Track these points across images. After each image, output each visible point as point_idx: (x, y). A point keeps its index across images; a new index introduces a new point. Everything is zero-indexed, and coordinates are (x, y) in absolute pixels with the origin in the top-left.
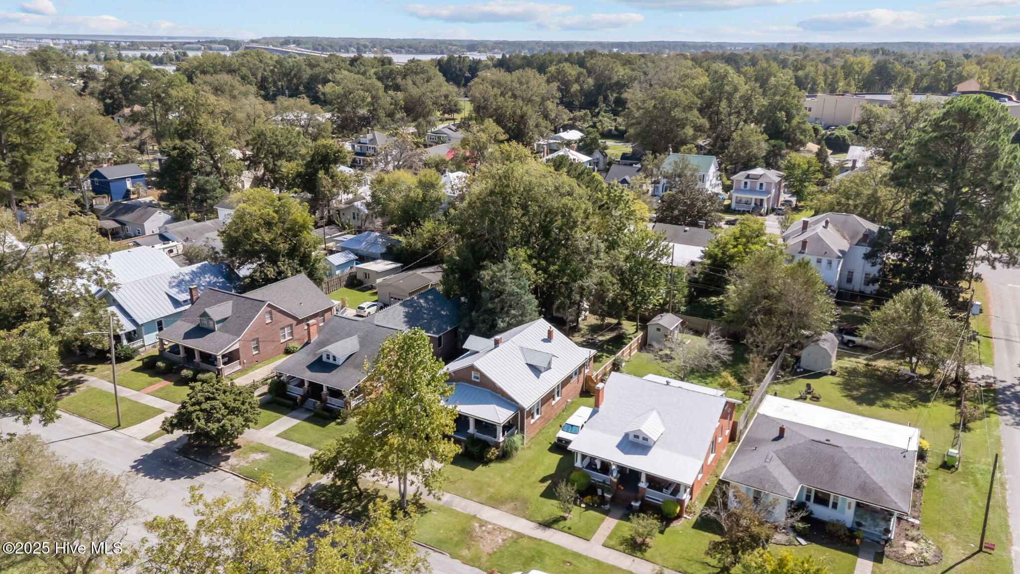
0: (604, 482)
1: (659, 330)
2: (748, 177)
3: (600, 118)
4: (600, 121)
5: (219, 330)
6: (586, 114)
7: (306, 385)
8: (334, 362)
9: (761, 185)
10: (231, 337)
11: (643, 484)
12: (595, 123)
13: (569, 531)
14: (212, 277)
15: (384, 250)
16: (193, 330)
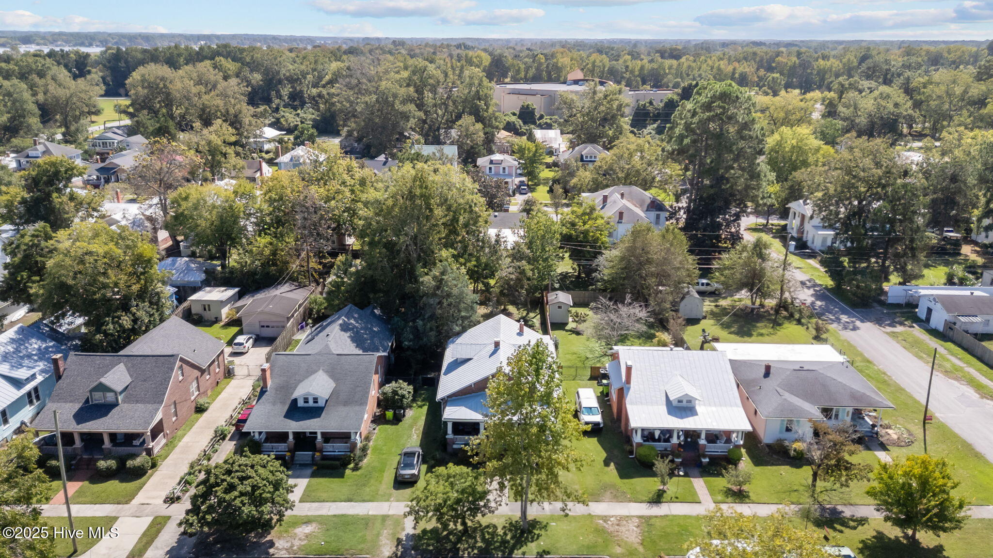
0: (666, 450)
1: (560, 307)
2: (491, 162)
3: (282, 113)
4: (283, 116)
5: (124, 401)
6: (265, 110)
7: (291, 437)
8: (316, 405)
9: (504, 169)
10: (150, 407)
11: (702, 442)
12: (278, 120)
13: (676, 499)
14: (39, 342)
15: (203, 276)
16: (81, 409)
